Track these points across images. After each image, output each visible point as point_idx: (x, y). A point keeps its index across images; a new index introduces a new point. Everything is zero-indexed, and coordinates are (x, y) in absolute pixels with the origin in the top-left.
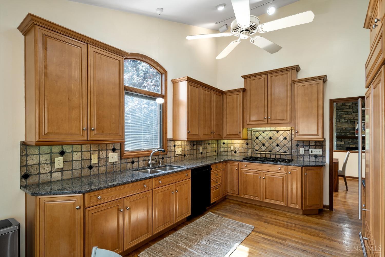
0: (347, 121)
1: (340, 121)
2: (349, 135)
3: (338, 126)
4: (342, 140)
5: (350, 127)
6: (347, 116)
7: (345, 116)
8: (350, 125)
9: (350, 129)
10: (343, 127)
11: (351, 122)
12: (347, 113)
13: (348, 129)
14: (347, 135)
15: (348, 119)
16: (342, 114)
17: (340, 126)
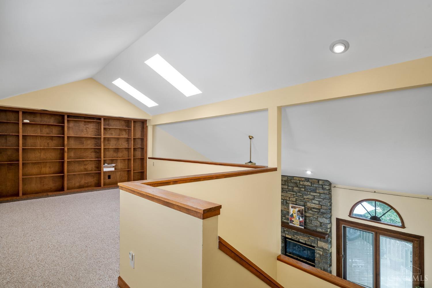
2: (284, 221)
8: (285, 207)
13: (284, 212)
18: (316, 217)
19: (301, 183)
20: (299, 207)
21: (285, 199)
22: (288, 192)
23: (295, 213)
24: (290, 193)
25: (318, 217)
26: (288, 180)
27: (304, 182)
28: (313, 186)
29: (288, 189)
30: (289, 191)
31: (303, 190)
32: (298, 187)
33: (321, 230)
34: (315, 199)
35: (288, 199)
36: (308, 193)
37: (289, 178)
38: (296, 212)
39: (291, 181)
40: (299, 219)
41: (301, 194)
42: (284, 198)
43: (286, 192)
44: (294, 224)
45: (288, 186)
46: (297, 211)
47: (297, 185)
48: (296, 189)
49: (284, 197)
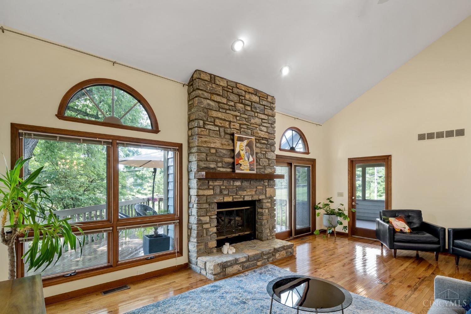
0: (217, 129)
1: (206, 127)
2: (222, 169)
3: (202, 142)
4: (211, 183)
5: (225, 147)
6: (219, 115)
7: (215, 114)
8: (224, 141)
9: (224, 152)
10: (212, 145)
11: (226, 133)
12: (220, 107)
13: (221, 152)
14: (219, 169)
15: (220, 125)
16: (209, 104)
17: (205, 142)
18: (265, 152)
19: (248, 96)
20: (248, 139)
21: (223, 125)
22: (228, 112)
23: (242, 150)
24: (232, 112)
25: (266, 151)
26: (229, 87)
27: (251, 95)
28: (261, 103)
29: (227, 104)
30: (229, 110)
31: (249, 108)
32: (242, 103)
33: (270, 170)
34: (263, 124)
35: (228, 126)
36: (255, 114)
37: (229, 84)
38: (244, 148)
39: (232, 90)
40: (249, 160)
41: (246, 116)
42: (221, 123)
43: (224, 111)
44: (242, 170)
45: (228, 100)
46: (245, 145)
47: (241, 100)
48: (240, 106)
49: (221, 121)
